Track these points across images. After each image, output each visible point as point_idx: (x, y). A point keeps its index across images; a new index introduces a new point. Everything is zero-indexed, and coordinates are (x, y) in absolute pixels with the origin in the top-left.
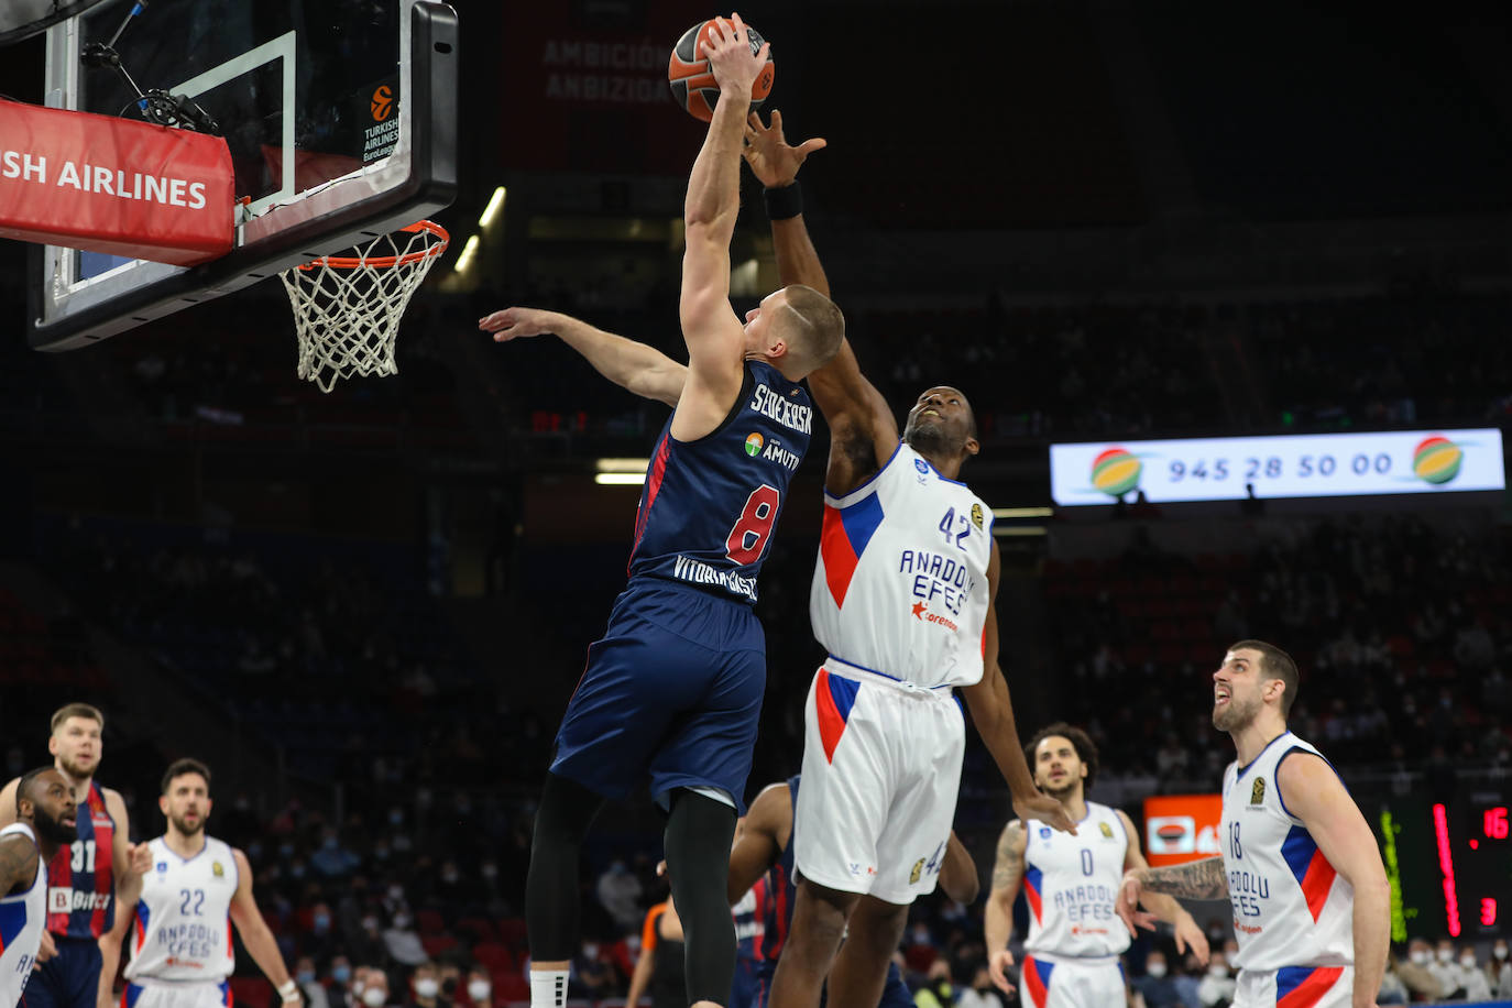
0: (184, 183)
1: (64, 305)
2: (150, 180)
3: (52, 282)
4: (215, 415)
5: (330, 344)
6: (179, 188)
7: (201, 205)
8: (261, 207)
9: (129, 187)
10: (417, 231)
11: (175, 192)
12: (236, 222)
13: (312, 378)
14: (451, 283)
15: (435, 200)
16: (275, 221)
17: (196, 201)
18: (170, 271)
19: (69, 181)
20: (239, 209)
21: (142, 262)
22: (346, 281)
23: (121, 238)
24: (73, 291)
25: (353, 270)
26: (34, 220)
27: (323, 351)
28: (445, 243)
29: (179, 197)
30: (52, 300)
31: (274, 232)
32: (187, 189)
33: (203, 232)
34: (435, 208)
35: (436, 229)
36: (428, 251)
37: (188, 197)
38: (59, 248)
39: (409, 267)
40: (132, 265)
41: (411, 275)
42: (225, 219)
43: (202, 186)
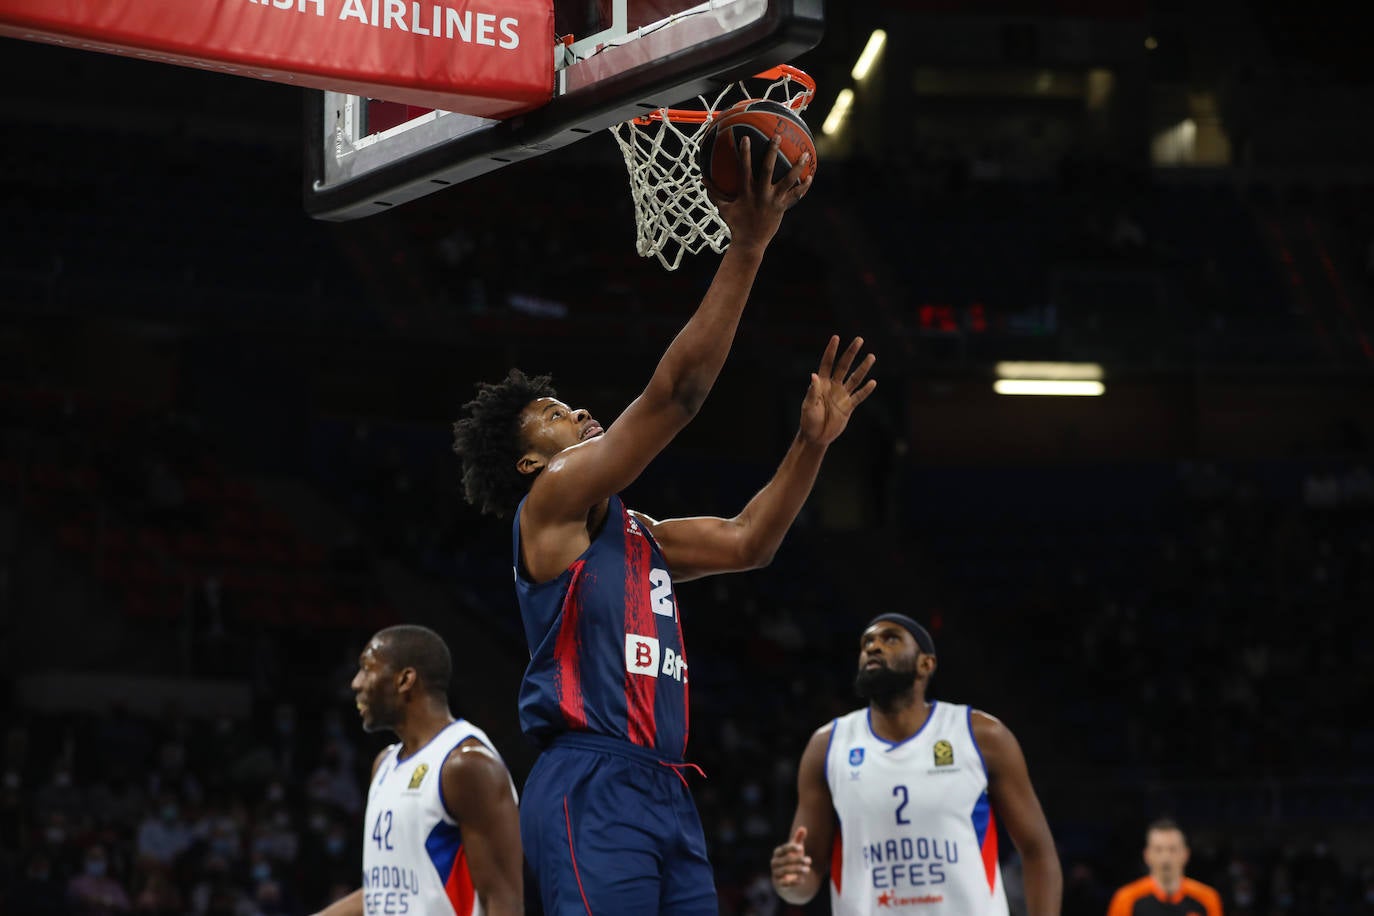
0: (492, 18)
1: (349, 165)
2: (452, 15)
3: (333, 137)
4: (533, 305)
5: (675, 214)
6: (487, 23)
7: (514, 44)
8: (586, 48)
9: (426, 21)
10: (776, 77)
11: (481, 29)
12: (556, 66)
13: (651, 253)
15: (799, 40)
16: (603, 65)
17: (508, 40)
18: (478, 124)
19: (353, 13)
20: (560, 50)
21: (444, 113)
22: (690, 140)
23: (416, 83)
24: (359, 148)
25: (699, 126)
26: (311, 61)
27: (667, 225)
28: (810, 92)
29: (487, 35)
30: (335, 160)
31: (602, 78)
32: (496, 25)
33: (515, 77)
34: (799, 50)
35: (801, 76)
36: (792, 100)
37: (497, 35)
38: (342, 95)
40: (430, 117)
42: (543, 61)
43: (515, 22)
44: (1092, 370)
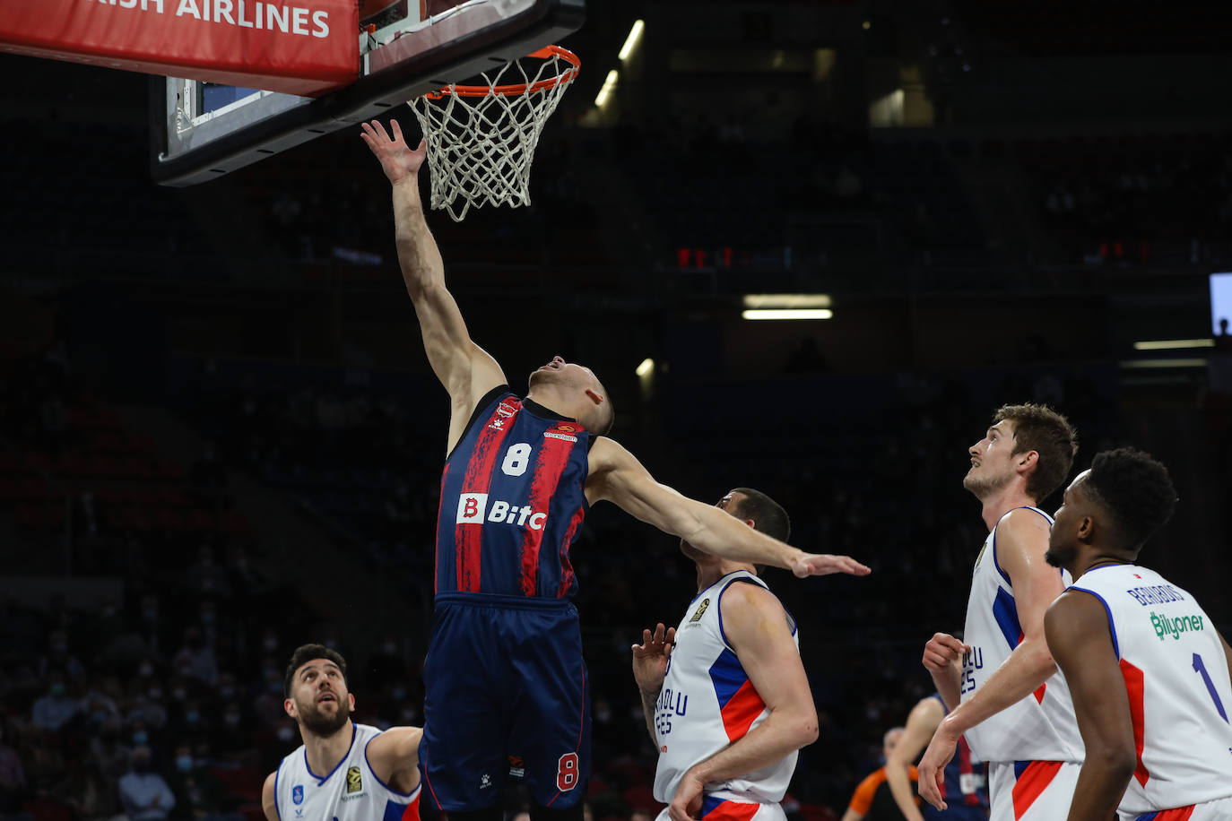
0: (306, 12)
1: (188, 138)
2: (272, 9)
3: (174, 116)
4: (354, 256)
5: (462, 172)
6: (302, 16)
7: (325, 33)
8: (386, 35)
9: (250, 16)
10: (547, 57)
11: (297, 21)
12: (361, 51)
13: (443, 206)
14: (591, 118)
15: (565, 24)
16: (401, 49)
17: (320, 30)
18: (295, 101)
19: (189, 10)
20: (364, 37)
21: (267, 93)
22: (475, 110)
23: (242, 68)
24: (196, 124)
25: (482, 99)
26: (153, 51)
27: (456, 181)
28: (576, 69)
29: (302, 26)
30: (176, 135)
31: (400, 59)
32: (310, 17)
33: (327, 61)
34: (565, 32)
35: (568, 55)
36: (561, 76)
37: (311, 26)
38: (181, 80)
39: (540, 95)
40: (256, 96)
41: (543, 103)
42: (349, 48)
43: (325, 15)
44: (823, 300)
